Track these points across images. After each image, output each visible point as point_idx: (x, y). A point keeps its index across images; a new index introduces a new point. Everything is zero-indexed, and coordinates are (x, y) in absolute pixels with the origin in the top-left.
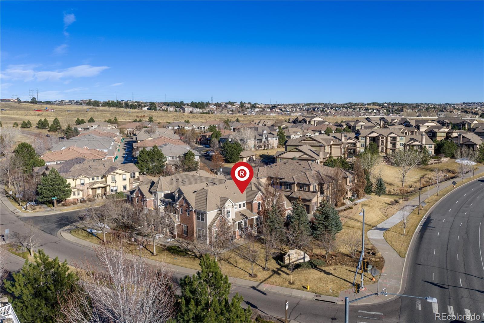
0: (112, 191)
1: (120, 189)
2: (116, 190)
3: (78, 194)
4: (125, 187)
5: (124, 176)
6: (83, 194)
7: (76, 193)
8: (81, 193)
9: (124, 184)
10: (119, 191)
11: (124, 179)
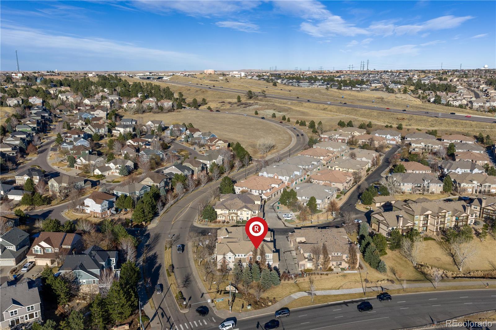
0: (240, 219)
1: (245, 219)
2: (242, 219)
3: (223, 218)
4: (247, 218)
5: (248, 213)
6: (225, 218)
7: (222, 217)
8: (224, 217)
9: (248, 217)
10: (244, 219)
11: (248, 214)
